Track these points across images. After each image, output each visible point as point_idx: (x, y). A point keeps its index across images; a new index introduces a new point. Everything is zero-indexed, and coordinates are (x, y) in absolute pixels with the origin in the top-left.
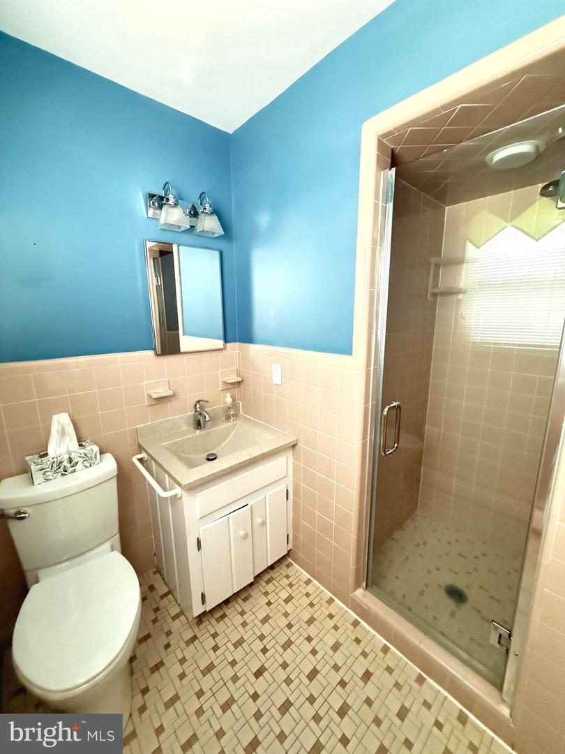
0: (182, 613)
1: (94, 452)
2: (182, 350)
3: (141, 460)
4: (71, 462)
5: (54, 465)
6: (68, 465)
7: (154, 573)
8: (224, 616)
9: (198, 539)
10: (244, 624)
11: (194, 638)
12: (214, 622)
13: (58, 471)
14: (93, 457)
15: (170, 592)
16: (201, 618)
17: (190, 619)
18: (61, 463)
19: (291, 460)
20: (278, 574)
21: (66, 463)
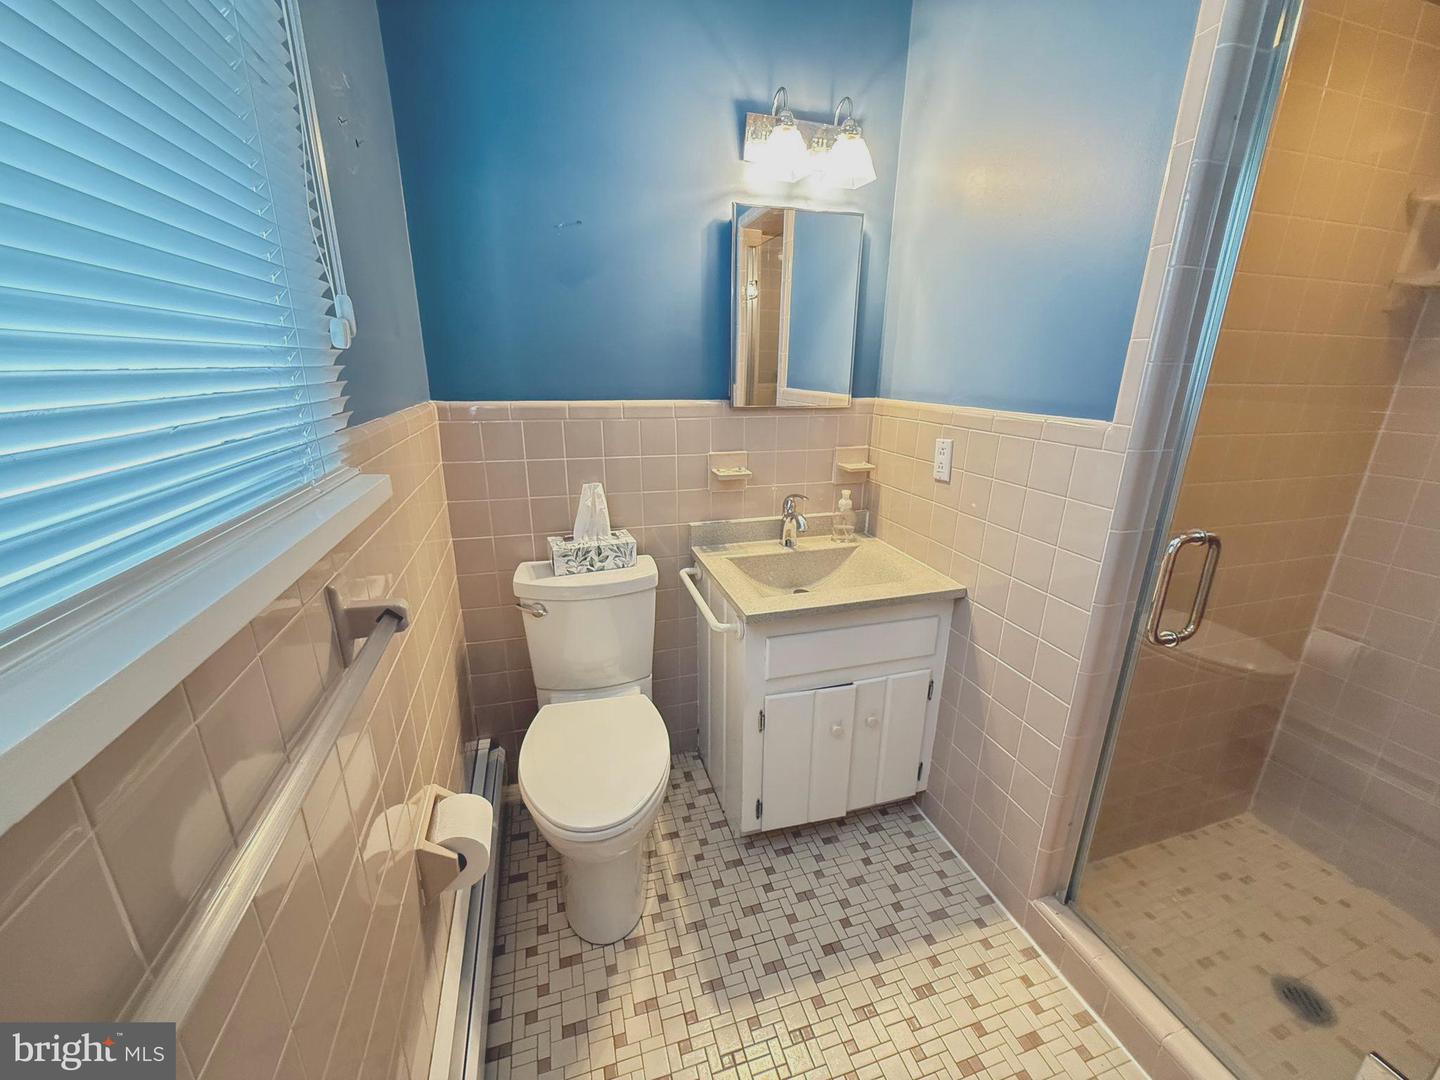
0: (725, 823)
1: (630, 547)
2: (779, 404)
3: (692, 577)
4: (599, 554)
5: (580, 553)
6: (596, 558)
7: (694, 758)
8: (787, 851)
9: (761, 713)
10: (819, 874)
11: (739, 862)
12: (772, 854)
13: (583, 563)
14: (628, 553)
15: (712, 790)
16: (753, 839)
17: (737, 835)
18: (588, 552)
19: (947, 628)
20: (892, 824)
21: (592, 554)
